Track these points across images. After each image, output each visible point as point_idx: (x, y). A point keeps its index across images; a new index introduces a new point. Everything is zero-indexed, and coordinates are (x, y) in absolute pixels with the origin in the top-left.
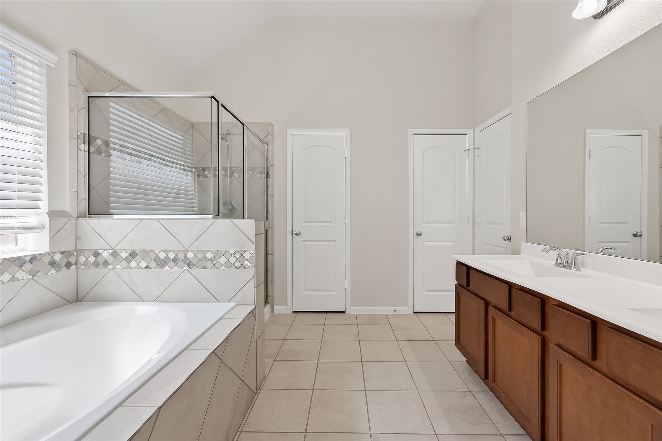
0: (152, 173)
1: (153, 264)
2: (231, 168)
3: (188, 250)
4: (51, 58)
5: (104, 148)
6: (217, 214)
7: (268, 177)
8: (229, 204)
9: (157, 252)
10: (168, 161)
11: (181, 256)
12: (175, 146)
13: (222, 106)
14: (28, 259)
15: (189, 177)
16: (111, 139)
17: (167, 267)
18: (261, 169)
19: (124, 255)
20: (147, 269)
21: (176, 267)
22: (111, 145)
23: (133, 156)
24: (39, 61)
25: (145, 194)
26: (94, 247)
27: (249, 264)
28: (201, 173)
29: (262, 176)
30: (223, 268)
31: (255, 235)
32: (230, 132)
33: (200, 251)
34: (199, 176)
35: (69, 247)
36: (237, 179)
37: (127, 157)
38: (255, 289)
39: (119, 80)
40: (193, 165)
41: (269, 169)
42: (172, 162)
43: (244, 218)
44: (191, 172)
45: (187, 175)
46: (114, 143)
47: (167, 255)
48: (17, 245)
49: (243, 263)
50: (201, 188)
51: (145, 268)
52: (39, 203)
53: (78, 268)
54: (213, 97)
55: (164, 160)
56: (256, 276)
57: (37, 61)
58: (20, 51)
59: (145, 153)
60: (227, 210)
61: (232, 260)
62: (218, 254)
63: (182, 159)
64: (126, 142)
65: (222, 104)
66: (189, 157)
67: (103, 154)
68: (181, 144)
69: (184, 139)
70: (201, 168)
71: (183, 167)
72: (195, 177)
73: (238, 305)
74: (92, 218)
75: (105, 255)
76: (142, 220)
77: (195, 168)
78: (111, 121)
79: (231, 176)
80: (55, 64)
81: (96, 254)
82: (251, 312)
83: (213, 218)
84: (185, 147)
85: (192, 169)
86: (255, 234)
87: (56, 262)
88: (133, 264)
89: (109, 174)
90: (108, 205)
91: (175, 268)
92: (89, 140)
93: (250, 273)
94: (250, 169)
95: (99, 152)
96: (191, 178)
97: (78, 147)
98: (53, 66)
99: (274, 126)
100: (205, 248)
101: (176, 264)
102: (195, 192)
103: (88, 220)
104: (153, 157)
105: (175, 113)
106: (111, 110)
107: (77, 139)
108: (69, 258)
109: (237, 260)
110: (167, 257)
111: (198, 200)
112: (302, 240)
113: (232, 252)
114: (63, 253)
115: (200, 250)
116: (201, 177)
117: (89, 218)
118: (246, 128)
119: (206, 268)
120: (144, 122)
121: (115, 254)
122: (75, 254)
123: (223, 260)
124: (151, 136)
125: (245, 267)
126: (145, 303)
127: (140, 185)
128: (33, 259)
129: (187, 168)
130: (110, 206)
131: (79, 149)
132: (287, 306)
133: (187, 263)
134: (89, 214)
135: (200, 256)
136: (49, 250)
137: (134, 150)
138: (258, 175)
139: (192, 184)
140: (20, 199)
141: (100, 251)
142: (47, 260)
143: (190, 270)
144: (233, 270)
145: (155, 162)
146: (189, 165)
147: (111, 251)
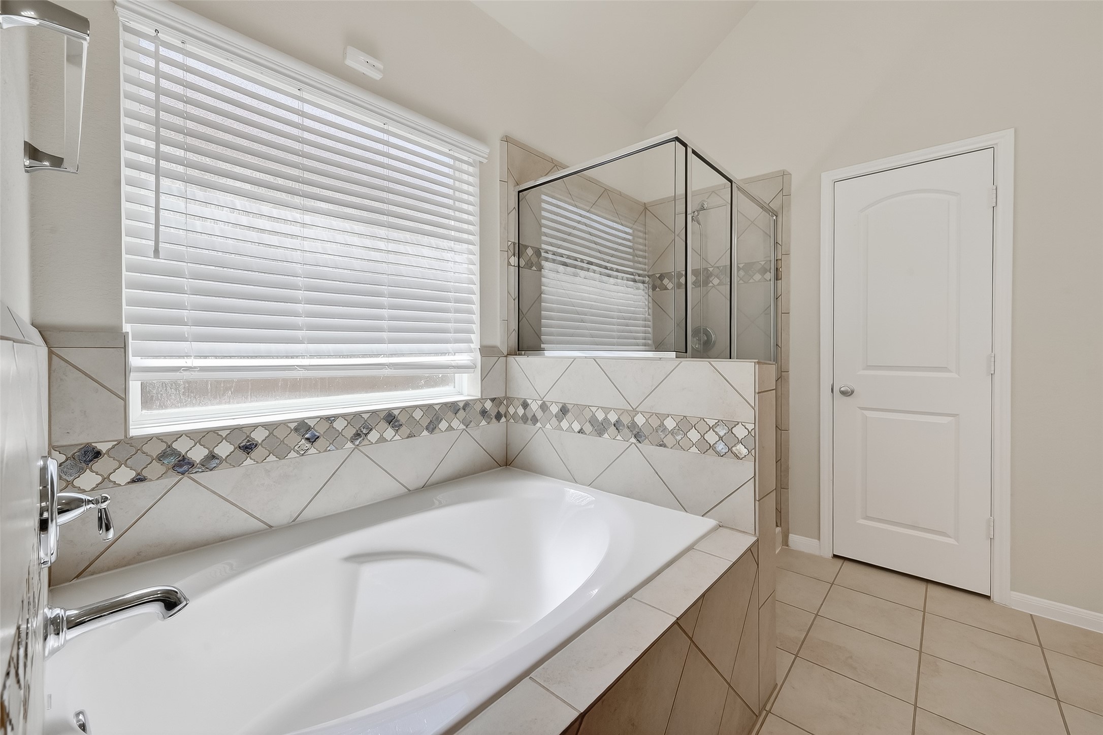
0: (591, 289)
1: (588, 428)
2: (706, 269)
3: (636, 411)
4: (484, 150)
5: (534, 259)
6: (683, 351)
7: (777, 278)
8: (702, 333)
9: (594, 409)
10: (611, 269)
11: (626, 420)
12: (620, 244)
13: (694, 152)
14: (461, 405)
15: (640, 291)
16: (544, 246)
17: (606, 435)
18: (763, 263)
19: (554, 409)
20: (580, 434)
21: (619, 437)
22: (543, 254)
23: (567, 266)
24: (474, 160)
25: (582, 321)
26: (523, 395)
27: (745, 451)
28: (658, 282)
29: (765, 276)
30: (694, 449)
31: (759, 393)
32: (705, 206)
33: (654, 414)
34: (654, 288)
35: (499, 394)
36: (718, 287)
37: (561, 268)
38: (757, 503)
39: (552, 161)
40: (646, 271)
41: (780, 262)
42: (617, 271)
43: (730, 358)
44: (643, 282)
45: (638, 289)
46: (547, 252)
47: (606, 416)
48: (454, 387)
49: (732, 447)
50: (657, 307)
51: (579, 432)
52: (472, 336)
53: (507, 421)
54: (677, 139)
55: (606, 268)
56: (759, 476)
57: (471, 161)
58: (459, 153)
59: (582, 261)
60: (699, 344)
61: (711, 438)
62: (685, 424)
63: (631, 264)
64: (559, 247)
65: (693, 149)
66: (640, 259)
67: (534, 268)
68: (629, 240)
69: (633, 231)
70: (658, 276)
71: (632, 277)
72: (649, 289)
73: (722, 526)
74: (522, 355)
75: (534, 407)
76: (575, 358)
77: (649, 276)
78: (544, 221)
79: (706, 282)
80: (486, 158)
81: (525, 405)
82: (749, 549)
83: (676, 358)
84: (635, 245)
85: (644, 279)
86: (757, 391)
87: (487, 412)
88: (565, 424)
89: (541, 295)
90: (539, 337)
91: (617, 438)
92: (519, 249)
93: (747, 469)
94: (741, 266)
95: (529, 265)
96: (643, 293)
97: (508, 261)
98: (485, 161)
99: (790, 174)
100: (663, 411)
101: (619, 432)
102: (649, 315)
103: (518, 358)
104: (592, 265)
105: (620, 194)
106: (544, 205)
107: (508, 251)
108: (499, 408)
109: (721, 438)
110: (606, 419)
111: (653, 328)
112: (859, 408)
113: (712, 423)
114: (493, 400)
115: (656, 413)
116: (658, 289)
117: (519, 355)
118: (735, 186)
119: (665, 446)
120: (581, 215)
121: (544, 407)
122: (505, 402)
123: (694, 435)
124: (590, 234)
125: (737, 456)
126: (578, 485)
127: (577, 308)
128: (467, 405)
129: (637, 278)
130: (542, 339)
131: (509, 264)
132: (819, 539)
133: (634, 432)
134: (518, 350)
135: (655, 423)
136: (480, 396)
137: (569, 257)
138: (758, 277)
139: (645, 301)
140: (457, 331)
141: (529, 401)
142: (478, 407)
143: (639, 445)
144: (710, 457)
145: (594, 273)
146: (641, 272)
147: (540, 403)
